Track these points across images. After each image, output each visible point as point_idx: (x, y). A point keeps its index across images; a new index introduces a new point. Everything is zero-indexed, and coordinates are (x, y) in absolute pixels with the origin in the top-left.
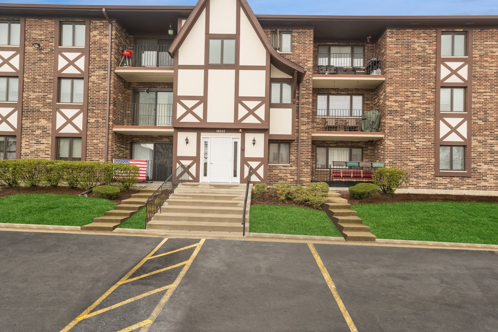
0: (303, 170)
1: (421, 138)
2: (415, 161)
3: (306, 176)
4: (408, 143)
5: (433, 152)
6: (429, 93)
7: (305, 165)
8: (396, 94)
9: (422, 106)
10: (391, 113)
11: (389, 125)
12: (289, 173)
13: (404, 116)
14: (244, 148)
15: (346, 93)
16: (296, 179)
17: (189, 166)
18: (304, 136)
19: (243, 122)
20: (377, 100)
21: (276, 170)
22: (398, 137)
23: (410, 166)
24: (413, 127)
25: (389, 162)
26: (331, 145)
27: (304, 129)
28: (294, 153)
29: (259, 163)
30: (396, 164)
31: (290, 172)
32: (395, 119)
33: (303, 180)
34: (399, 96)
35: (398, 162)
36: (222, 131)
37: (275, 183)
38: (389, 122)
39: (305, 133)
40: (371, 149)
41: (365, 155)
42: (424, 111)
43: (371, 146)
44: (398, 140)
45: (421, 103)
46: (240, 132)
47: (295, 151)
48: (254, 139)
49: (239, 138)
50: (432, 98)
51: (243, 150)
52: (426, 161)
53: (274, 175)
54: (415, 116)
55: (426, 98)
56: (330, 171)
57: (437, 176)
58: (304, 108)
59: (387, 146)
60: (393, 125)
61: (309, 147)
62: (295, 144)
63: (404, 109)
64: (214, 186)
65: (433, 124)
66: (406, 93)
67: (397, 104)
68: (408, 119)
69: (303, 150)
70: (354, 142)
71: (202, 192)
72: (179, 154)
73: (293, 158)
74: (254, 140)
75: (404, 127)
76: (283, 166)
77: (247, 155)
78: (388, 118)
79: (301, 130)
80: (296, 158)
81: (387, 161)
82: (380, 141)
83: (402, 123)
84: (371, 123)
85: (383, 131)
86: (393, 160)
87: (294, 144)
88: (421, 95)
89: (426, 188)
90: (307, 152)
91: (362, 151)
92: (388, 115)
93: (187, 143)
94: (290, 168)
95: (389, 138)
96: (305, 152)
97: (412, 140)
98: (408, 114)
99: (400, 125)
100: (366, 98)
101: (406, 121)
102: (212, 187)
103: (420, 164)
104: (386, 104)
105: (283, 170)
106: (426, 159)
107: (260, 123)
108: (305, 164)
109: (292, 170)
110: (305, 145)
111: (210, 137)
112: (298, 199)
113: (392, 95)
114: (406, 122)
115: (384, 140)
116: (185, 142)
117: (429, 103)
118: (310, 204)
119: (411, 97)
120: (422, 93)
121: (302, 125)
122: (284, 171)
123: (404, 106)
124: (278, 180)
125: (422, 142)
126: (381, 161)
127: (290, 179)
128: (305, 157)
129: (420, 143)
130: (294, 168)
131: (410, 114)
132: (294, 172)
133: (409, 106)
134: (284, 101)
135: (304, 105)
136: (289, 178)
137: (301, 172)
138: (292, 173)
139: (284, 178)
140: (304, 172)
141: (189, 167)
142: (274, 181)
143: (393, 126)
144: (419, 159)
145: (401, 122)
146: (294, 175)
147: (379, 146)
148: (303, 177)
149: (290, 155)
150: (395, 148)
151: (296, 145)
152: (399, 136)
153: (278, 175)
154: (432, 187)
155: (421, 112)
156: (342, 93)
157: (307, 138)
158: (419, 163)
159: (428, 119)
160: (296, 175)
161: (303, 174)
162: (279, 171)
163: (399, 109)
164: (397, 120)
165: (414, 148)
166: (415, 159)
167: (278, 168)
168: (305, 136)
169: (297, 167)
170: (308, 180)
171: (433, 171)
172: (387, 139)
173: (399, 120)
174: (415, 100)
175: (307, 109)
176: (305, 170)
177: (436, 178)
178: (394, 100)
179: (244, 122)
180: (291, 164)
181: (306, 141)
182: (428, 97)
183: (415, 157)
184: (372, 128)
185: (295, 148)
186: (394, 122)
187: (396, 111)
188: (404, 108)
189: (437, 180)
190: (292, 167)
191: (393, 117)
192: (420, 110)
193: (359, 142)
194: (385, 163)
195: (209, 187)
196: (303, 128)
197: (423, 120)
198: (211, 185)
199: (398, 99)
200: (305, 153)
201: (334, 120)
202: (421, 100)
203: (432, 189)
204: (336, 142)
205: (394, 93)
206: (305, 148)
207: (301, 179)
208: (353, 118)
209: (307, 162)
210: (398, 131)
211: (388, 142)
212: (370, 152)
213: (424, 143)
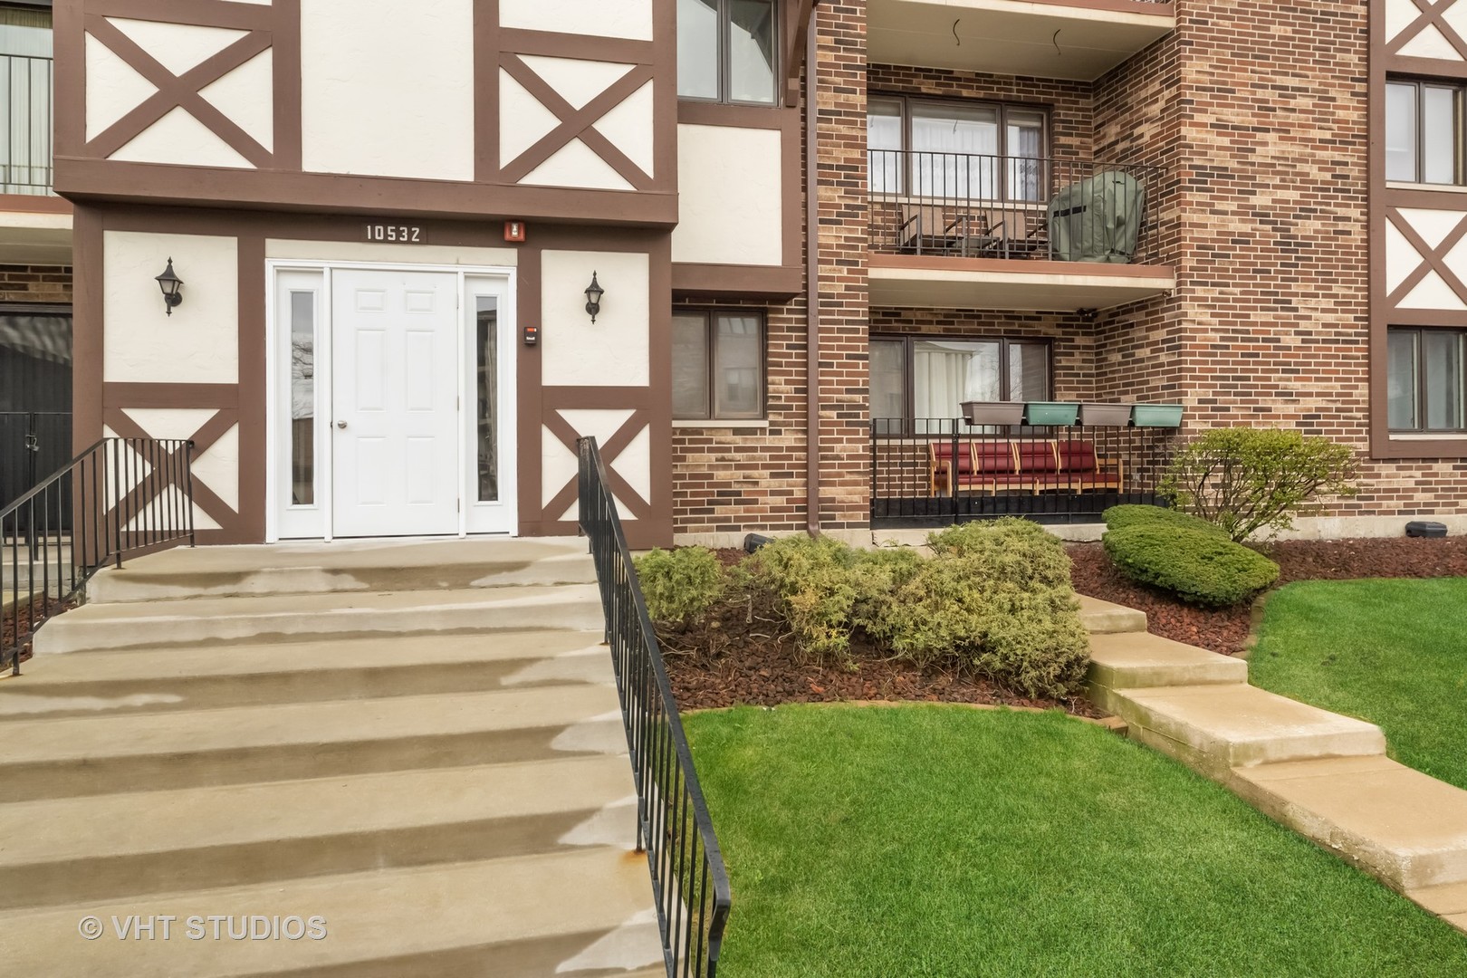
0: (832, 449)
1: (1316, 296)
2: (1298, 394)
3: (848, 478)
4: (1269, 317)
5: (1363, 357)
6: (1342, 97)
7: (840, 424)
8: (1223, 92)
9: (1321, 154)
10: (1203, 177)
11: (1197, 233)
12: (765, 467)
13: (1254, 193)
14: (538, 335)
15: (981, 94)
16: (799, 493)
17: (190, 443)
18: (831, 279)
19: (533, 179)
20: (1113, 131)
21: (702, 450)
22: (1231, 289)
23: (1278, 417)
24: (1288, 244)
25: (1200, 401)
26: (925, 329)
27: (834, 243)
28: (788, 364)
29: (623, 416)
30: (1228, 409)
31: (772, 458)
32: (1219, 206)
33: (833, 500)
34: (1232, 106)
35: (1235, 402)
36: (399, 234)
37: (695, 521)
38: (1196, 218)
39: (839, 262)
40: (1085, 347)
41: (1065, 375)
42: (1328, 176)
43: (1084, 334)
44: (1235, 300)
45: (1313, 140)
46: (512, 244)
47: (790, 356)
48: (595, 284)
49: (504, 278)
50: (1354, 123)
51: (530, 344)
52: (1338, 395)
53: (692, 476)
54: (1293, 195)
55: (1335, 121)
56: (927, 448)
57: (1377, 460)
58: (830, 137)
59: (1192, 330)
60: (1210, 233)
61: (857, 331)
62: (790, 320)
63: (1253, 164)
64: (359, 573)
65: (1359, 233)
66: (1260, 94)
67: (1226, 141)
68: (1267, 207)
69: (831, 348)
70: (1019, 318)
71: (267, 630)
72: (118, 369)
73: (781, 386)
74: (594, 289)
75: (1255, 242)
76: (737, 431)
77: (555, 373)
78: (1191, 203)
79: (820, 246)
80: (797, 391)
81: (1191, 400)
82: (1145, 307)
83: (1247, 228)
84: (1111, 225)
85: (1172, 262)
86: (1215, 393)
87: (787, 316)
88: (1314, 105)
89: (1341, 514)
90: (849, 357)
91: (1051, 355)
92: (1191, 189)
93: (174, 300)
94: (769, 441)
95: (1200, 291)
96: (840, 356)
97: (1286, 305)
98: (1267, 186)
99: (1240, 234)
100: (1063, 121)
101: (1262, 216)
102: (348, 582)
103: (1317, 409)
104: (1185, 138)
105: (738, 450)
106: (1336, 387)
107: (627, 187)
108: (839, 416)
109: (781, 449)
110: (840, 322)
111: (326, 265)
112: (921, 639)
113: (1206, 96)
114: (1261, 222)
115: (1171, 300)
116: (156, 294)
117: (1341, 142)
118: (998, 665)
119: (1278, 112)
120: (1320, 98)
121: (822, 221)
122: (740, 457)
123: (1253, 151)
124: (710, 503)
125: (1324, 311)
126: (1162, 395)
127: (773, 493)
128: (839, 383)
129: (1314, 314)
130: (789, 439)
131: (1275, 187)
132: (790, 458)
133: (1272, 150)
134: (739, 94)
135: (830, 121)
136: (764, 493)
137: (823, 458)
138: (782, 466)
139: (739, 494)
140: (838, 457)
141: (194, 447)
142: (693, 511)
143: (1213, 240)
144: (1314, 387)
145: (1243, 221)
146: (791, 475)
147: (1138, 333)
148: (832, 484)
149: (765, 373)
150: (1222, 339)
151: (798, 321)
152: (1235, 285)
153: (711, 476)
154: (1360, 506)
155: (1316, 182)
156: (965, 93)
157: (847, 288)
158: (1312, 404)
159: (1341, 212)
160: (799, 475)
161: (833, 466)
162: (713, 456)
163: (1233, 164)
164: (1225, 213)
165: (1291, 340)
166: (1296, 386)
167: (710, 441)
168: (840, 279)
169: (805, 432)
170: (857, 499)
171: (1363, 440)
172: (1193, 299)
173: (1234, 213)
174: (1292, 125)
175: (846, 146)
176: (844, 450)
177: (1372, 469)
178: (1211, 119)
179: (537, 178)
180: (771, 418)
181: (841, 304)
182: (1341, 114)
183: (1297, 379)
184: (1113, 251)
185: (790, 338)
186: (1214, 219)
187: (1223, 173)
188: (1252, 158)
189: (1378, 476)
190: (779, 432)
191: (1212, 198)
192: (1313, 171)
193: (1037, 317)
194: (1185, 409)
195: (323, 583)
196: (828, 236)
197: (1324, 215)
198: (335, 572)
199: (1232, 116)
200: (839, 365)
201: (939, 213)
202: (1313, 127)
203: (1361, 513)
204: (946, 316)
205: (1212, 90)
206: (840, 339)
207: (826, 492)
208: (1011, 206)
209: (849, 407)
210: (1231, 263)
211: (1193, 312)
212: (1084, 361)
213: (1330, 318)
